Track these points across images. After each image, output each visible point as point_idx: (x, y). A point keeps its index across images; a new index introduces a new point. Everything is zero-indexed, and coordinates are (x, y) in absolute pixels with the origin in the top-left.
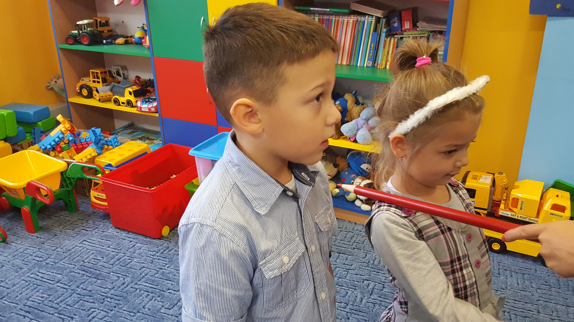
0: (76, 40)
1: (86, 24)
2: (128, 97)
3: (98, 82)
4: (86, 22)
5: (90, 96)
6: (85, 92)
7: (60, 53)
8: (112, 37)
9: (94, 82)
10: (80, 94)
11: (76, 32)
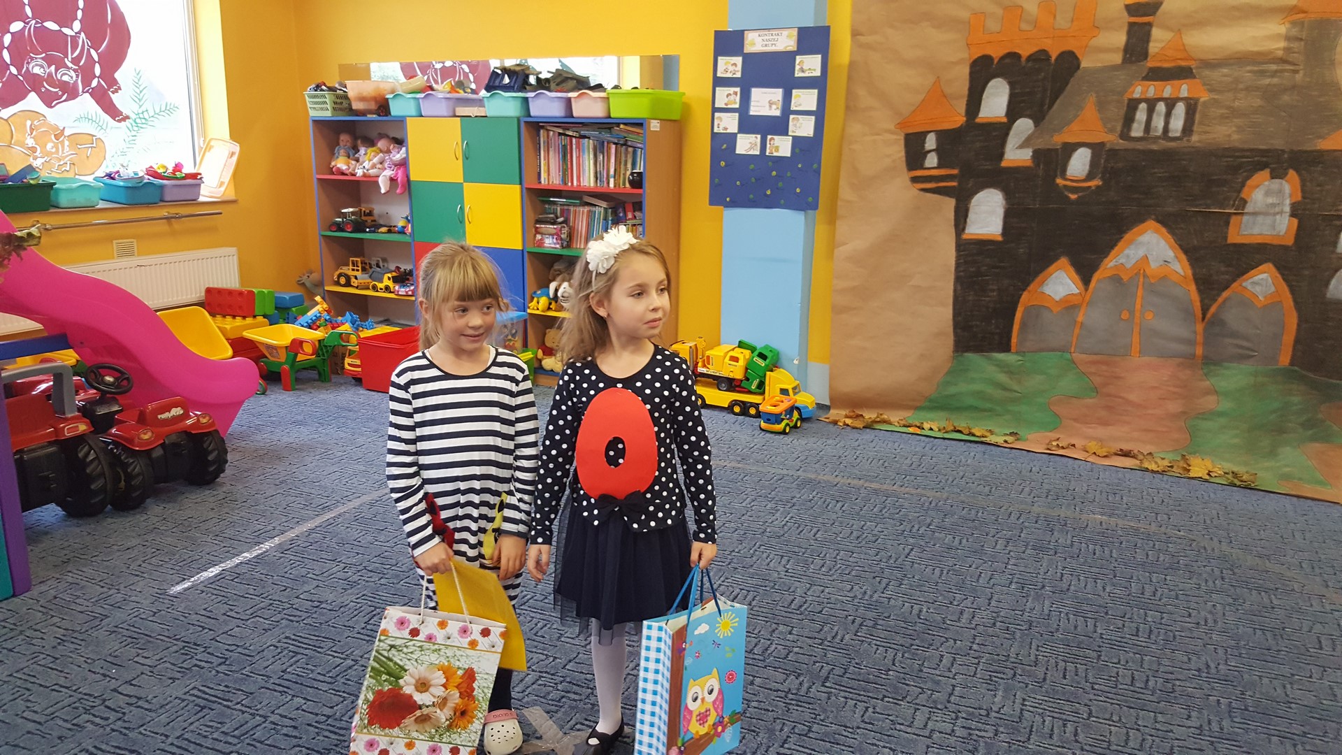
0: (340, 228)
1: (352, 212)
2: (387, 282)
3: (358, 270)
4: (351, 210)
5: (348, 284)
6: (343, 280)
7: (322, 240)
8: (376, 227)
9: (353, 270)
10: (338, 283)
11: (340, 220)
